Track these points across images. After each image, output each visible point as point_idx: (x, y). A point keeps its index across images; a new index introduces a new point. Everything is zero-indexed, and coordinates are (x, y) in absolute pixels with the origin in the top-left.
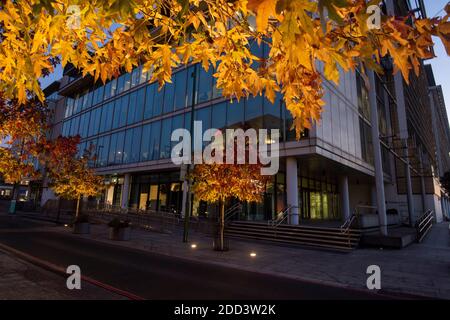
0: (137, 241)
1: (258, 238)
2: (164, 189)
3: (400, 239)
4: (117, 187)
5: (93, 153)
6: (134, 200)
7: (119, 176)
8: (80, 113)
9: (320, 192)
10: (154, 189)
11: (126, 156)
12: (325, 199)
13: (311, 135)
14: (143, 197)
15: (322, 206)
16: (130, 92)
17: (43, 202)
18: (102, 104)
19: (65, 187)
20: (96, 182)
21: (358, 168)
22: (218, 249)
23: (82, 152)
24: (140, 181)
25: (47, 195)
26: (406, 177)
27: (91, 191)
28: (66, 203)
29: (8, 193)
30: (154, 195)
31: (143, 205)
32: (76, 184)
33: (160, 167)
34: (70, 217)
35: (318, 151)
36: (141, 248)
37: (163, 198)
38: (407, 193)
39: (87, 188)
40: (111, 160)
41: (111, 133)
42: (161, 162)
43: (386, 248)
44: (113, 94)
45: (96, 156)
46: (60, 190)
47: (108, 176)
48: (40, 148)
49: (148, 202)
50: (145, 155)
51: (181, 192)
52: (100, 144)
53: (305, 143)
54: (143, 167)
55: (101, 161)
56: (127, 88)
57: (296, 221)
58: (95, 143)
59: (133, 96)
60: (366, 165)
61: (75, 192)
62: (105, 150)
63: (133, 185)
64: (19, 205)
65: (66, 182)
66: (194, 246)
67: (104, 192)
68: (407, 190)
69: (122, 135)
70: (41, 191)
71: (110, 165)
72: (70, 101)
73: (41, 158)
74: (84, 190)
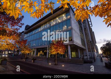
0: (38, 63)
1: (63, 62)
2: (43, 52)
3: (92, 61)
4: (34, 51)
5: (29, 44)
6: (37, 54)
7: (34, 49)
8: (27, 37)
9: (74, 52)
10: (41, 52)
11: (36, 45)
12: (75, 53)
13: (73, 40)
14: (39, 53)
15: (74, 54)
16: (37, 33)
17: (19, 54)
18: (32, 35)
19: (24, 51)
20: (30, 50)
21: (81, 47)
22: (55, 65)
23: (27, 44)
24: (38, 50)
25: (20, 53)
26: (90, 48)
27: (29, 52)
28: (24, 55)
29: (13, 52)
30: (41, 53)
31: (39, 55)
32: (26, 51)
33: (42, 47)
34: (24, 58)
35: (74, 43)
36: (39, 65)
37: (43, 53)
38: (91, 52)
39: (28, 52)
40: (33, 46)
41: (33, 41)
42: (43, 46)
43: (89, 63)
44: (34, 33)
45: (30, 45)
46: (22, 52)
47: (32, 49)
48: (18, 42)
49: (40, 54)
50: (40, 45)
51: (47, 52)
52: (31, 43)
53: (72, 42)
54: (39, 47)
55: (31, 46)
56: (36, 32)
57: (70, 58)
58: (30, 42)
59: (38, 33)
60: (83, 46)
61: (25, 52)
62: (32, 44)
63: (37, 51)
64: (15, 55)
65: (24, 50)
66: (50, 64)
67: (31, 52)
68: (91, 51)
69: (35, 41)
70: (19, 52)
71: (33, 47)
72: (26, 35)
73: (18, 45)
74: (27, 52)
